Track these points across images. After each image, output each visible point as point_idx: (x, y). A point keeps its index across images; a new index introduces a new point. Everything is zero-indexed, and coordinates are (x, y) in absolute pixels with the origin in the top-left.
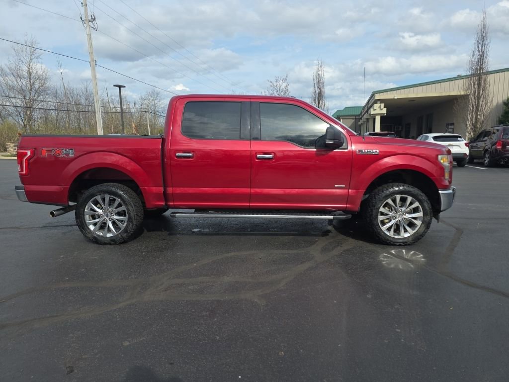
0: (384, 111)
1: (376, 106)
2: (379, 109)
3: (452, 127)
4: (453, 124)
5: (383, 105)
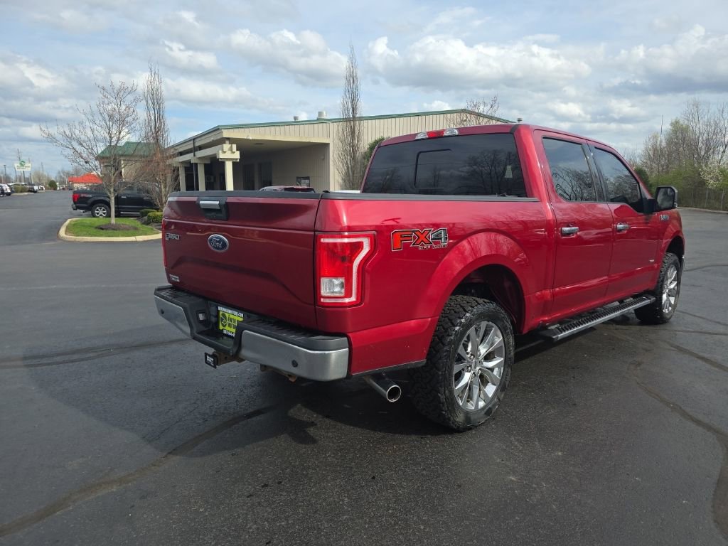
0: (237, 155)
1: (226, 146)
2: (230, 152)
3: (307, 181)
4: (308, 178)
5: (234, 146)
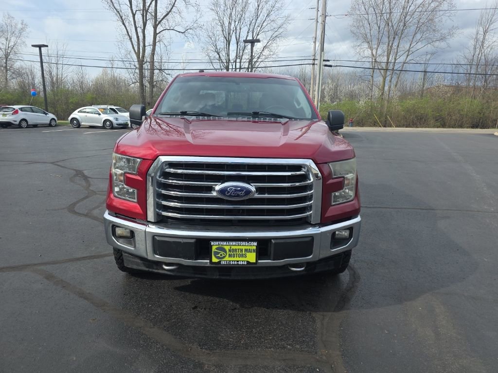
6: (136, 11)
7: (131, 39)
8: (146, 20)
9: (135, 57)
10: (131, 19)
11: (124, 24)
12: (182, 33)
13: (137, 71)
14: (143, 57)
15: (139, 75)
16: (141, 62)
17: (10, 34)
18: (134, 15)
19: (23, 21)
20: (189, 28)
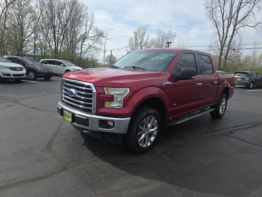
6: (225, 19)
7: (219, 34)
8: (231, 23)
9: (219, 44)
10: (222, 24)
11: (217, 27)
12: (253, 27)
13: (219, 51)
14: (224, 43)
15: (220, 53)
16: (222, 46)
17: (169, 38)
18: (223, 21)
19: (175, 32)
20: (258, 23)
